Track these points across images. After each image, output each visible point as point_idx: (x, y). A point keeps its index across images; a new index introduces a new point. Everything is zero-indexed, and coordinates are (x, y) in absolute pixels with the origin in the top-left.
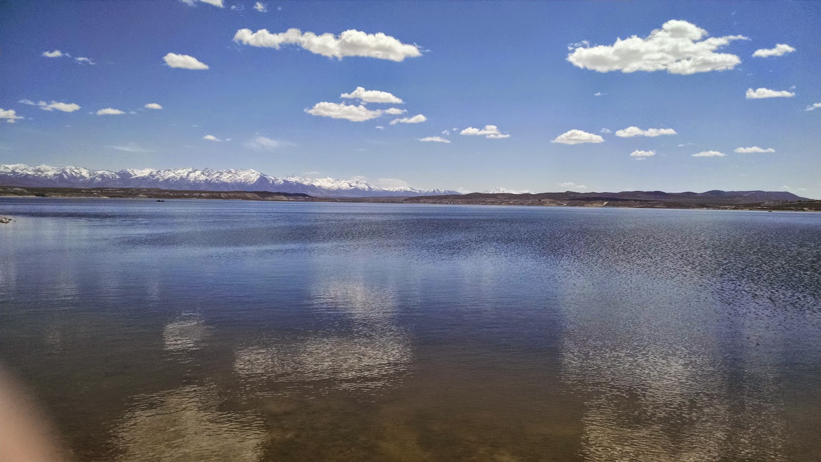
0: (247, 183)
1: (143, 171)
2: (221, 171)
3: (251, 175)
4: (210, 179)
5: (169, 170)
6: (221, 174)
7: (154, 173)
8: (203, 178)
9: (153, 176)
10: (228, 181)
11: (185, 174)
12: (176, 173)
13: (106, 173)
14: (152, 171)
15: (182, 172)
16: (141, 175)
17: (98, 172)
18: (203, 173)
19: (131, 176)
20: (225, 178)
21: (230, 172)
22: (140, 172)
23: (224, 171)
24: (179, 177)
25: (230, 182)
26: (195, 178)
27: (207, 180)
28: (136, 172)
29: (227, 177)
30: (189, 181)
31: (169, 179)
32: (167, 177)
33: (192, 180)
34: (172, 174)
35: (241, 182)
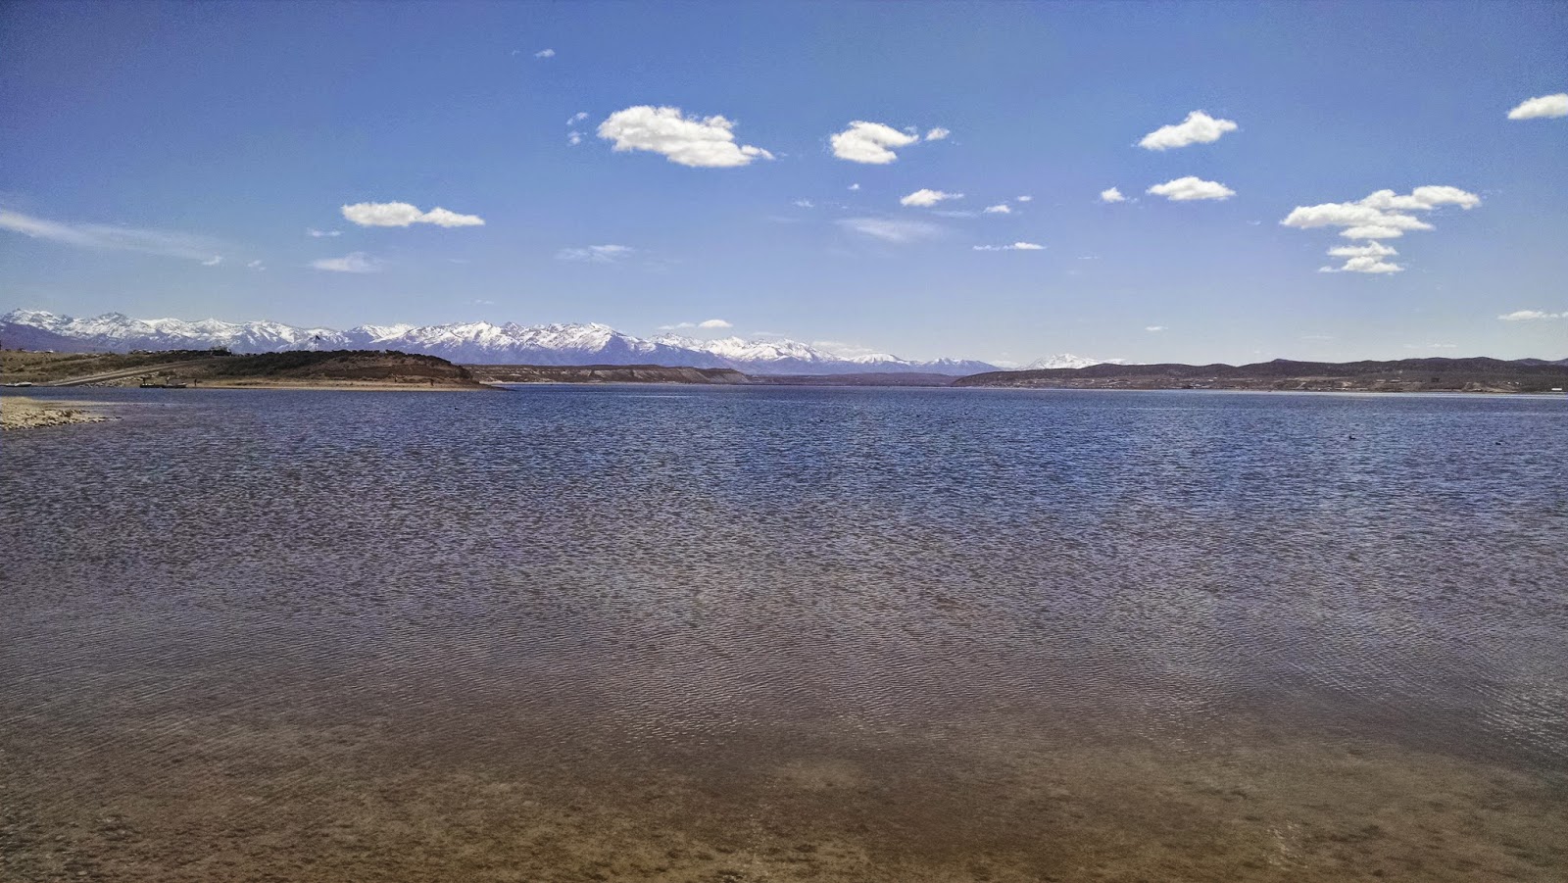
0: (587, 350)
1: (392, 329)
2: (536, 327)
3: (596, 335)
4: (518, 343)
5: (441, 327)
6: (538, 333)
7: (414, 333)
8: (505, 340)
9: (412, 338)
10: (551, 346)
11: (473, 335)
12: (455, 331)
13: (326, 333)
14: (409, 328)
15: (466, 331)
16: (391, 337)
17: (309, 332)
18: (504, 332)
19: (371, 338)
20: (546, 340)
21: (553, 329)
22: (386, 330)
23: (543, 327)
24: (460, 340)
25: (555, 348)
26: (492, 342)
27: (513, 344)
28: (379, 332)
29: (549, 338)
30: (481, 347)
31: (443, 343)
32: (439, 341)
33: (486, 345)
34: (448, 335)
35: (576, 348)
